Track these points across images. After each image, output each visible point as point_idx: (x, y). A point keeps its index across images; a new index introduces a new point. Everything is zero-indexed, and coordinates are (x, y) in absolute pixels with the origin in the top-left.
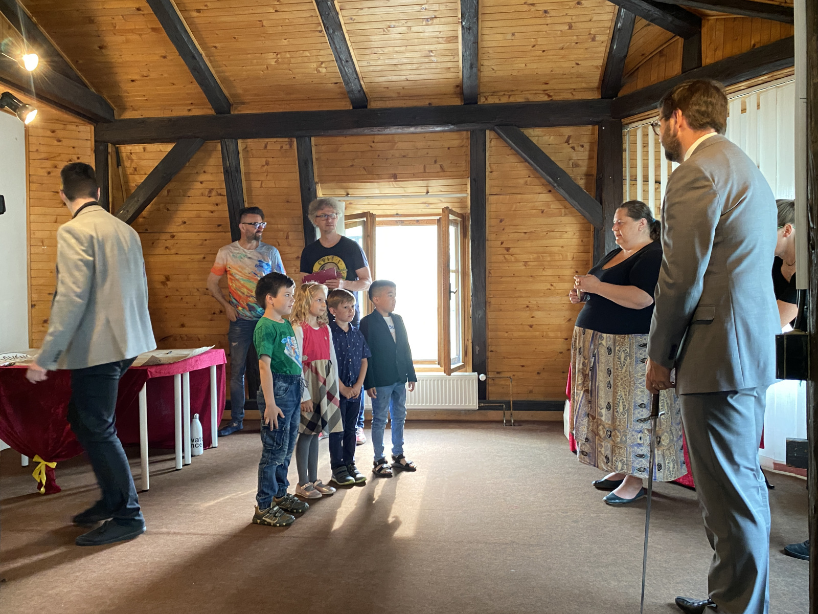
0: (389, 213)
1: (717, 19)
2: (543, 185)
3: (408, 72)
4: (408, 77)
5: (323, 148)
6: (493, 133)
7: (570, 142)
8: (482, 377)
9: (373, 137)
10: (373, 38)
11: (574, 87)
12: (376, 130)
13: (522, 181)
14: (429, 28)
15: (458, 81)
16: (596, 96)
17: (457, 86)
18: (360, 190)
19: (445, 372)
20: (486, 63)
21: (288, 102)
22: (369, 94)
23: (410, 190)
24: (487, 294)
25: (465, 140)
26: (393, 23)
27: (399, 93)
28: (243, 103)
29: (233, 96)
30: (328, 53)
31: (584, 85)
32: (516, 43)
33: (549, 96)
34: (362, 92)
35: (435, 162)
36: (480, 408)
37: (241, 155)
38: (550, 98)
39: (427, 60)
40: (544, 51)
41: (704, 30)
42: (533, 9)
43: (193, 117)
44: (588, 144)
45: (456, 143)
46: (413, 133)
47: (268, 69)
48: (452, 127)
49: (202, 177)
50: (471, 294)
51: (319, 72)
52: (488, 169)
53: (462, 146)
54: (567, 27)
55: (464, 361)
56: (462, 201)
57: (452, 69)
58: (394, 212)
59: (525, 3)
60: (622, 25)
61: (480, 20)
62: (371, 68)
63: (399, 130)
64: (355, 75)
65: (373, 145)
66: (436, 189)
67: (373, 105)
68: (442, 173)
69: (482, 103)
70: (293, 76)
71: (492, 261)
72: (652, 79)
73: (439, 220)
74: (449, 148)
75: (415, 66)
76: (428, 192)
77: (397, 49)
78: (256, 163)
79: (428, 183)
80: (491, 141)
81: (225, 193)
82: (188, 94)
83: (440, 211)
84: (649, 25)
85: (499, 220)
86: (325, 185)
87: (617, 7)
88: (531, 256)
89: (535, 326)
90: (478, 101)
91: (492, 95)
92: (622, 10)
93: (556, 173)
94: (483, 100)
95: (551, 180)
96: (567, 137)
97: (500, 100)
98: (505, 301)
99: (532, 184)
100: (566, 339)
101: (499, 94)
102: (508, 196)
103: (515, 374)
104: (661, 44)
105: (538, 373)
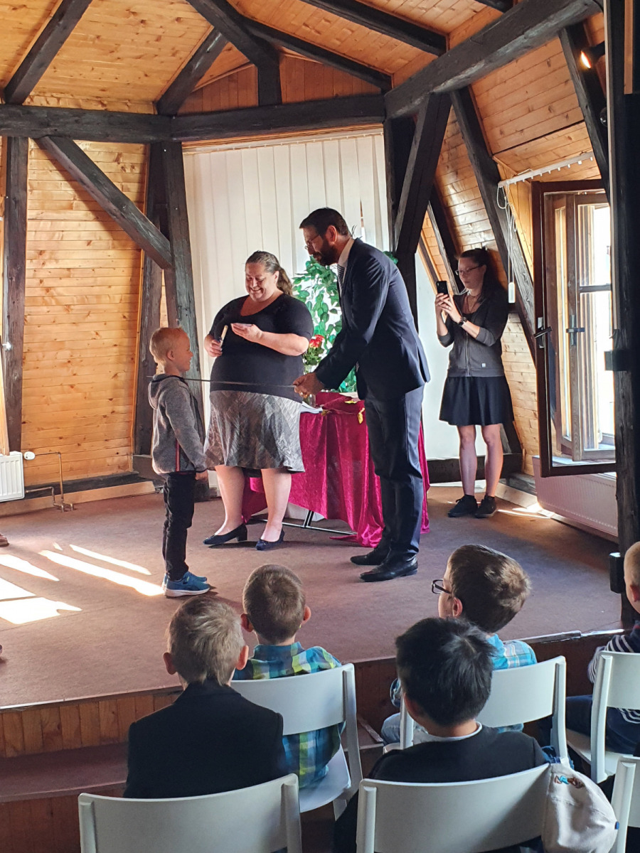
2: (90, 210)
6: (35, 144)
7: (121, 160)
11: (129, 98)
16: (148, 110)
33: (103, 105)
38: (103, 108)
44: (139, 165)
69: (27, 104)
85: (39, 252)
88: (75, 298)
89: (77, 386)
90: (23, 101)
91: (38, 95)
92: (220, 35)
93: (119, 199)
94: (28, 100)
95: (113, 207)
96: (117, 154)
97: (48, 103)
98: (44, 356)
99: (78, 209)
100: (111, 400)
101: (46, 95)
102: (50, 223)
103: (52, 448)
104: (232, 68)
105: (79, 445)
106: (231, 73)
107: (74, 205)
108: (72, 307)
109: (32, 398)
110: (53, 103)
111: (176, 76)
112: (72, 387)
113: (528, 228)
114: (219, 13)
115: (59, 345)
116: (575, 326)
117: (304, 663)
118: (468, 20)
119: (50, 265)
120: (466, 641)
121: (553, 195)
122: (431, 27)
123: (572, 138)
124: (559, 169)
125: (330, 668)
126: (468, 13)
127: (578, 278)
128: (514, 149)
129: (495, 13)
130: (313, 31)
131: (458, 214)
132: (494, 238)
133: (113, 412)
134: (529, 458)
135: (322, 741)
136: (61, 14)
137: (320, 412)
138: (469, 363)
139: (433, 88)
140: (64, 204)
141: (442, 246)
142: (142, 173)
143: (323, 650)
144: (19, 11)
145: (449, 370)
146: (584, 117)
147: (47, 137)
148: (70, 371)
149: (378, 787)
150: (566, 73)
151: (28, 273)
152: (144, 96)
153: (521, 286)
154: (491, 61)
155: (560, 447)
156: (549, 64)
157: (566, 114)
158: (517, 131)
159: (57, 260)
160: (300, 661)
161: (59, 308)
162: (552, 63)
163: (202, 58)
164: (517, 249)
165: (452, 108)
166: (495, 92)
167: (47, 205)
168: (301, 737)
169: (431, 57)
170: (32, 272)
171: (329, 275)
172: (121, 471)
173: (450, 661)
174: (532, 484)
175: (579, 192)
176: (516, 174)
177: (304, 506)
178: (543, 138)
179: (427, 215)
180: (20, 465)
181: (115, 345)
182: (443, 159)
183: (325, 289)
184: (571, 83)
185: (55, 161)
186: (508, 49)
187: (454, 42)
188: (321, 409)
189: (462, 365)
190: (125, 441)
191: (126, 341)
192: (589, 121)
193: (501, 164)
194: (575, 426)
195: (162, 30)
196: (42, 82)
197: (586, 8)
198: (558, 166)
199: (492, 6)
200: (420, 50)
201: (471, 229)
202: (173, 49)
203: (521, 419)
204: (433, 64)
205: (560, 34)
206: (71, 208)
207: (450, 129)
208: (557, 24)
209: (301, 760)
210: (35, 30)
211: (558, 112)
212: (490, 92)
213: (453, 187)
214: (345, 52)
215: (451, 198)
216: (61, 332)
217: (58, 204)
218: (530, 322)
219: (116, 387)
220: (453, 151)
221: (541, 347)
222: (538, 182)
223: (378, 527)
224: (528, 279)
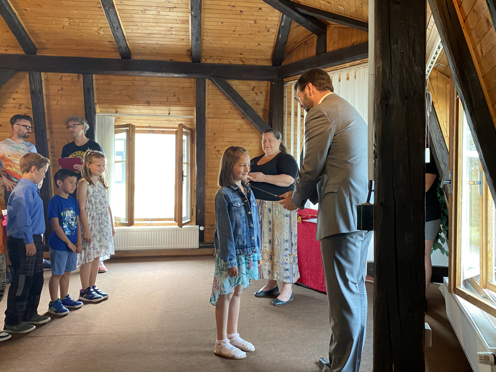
0: (144, 125)
1: (335, 27)
2: (239, 114)
3: (158, 39)
4: (157, 42)
5: (101, 82)
6: (210, 81)
7: (255, 90)
8: (202, 228)
9: (135, 77)
10: (135, 16)
11: (257, 58)
12: (136, 73)
13: (227, 111)
14: (171, 14)
15: (189, 48)
16: (269, 64)
17: (188, 51)
18: (125, 110)
19: (178, 225)
20: (205, 38)
21: (77, 51)
22: (132, 50)
23: (158, 112)
24: (206, 178)
25: (193, 84)
26: (148, 8)
27: (151, 51)
28: (46, 49)
29: (38, 43)
30: (105, 22)
31: (263, 57)
32: (223, 28)
33: (243, 62)
34: (127, 48)
35: (174, 96)
36: (200, 247)
37: (43, 83)
38: (243, 63)
39: (169, 33)
40: (240, 35)
41: (328, 32)
42: (234, 9)
43: (8, 55)
44: (265, 92)
45: (187, 85)
46: (160, 77)
47: (63, 27)
48: (185, 75)
49: (15, 96)
50: (196, 178)
51: (99, 33)
52: (207, 102)
53: (191, 87)
54: (253, 22)
55: (191, 218)
56: (191, 121)
57: (185, 40)
58: (147, 125)
59: (229, 5)
60: (284, 24)
61: (202, 13)
62: (134, 35)
63: (152, 74)
64: (123, 38)
65: (134, 82)
66: (174, 112)
67: (134, 57)
68: (178, 103)
69: (203, 62)
70: (81, 34)
71: (209, 158)
72: (300, 57)
73: (176, 132)
74: (183, 88)
75: (162, 36)
76: (169, 114)
77: (150, 24)
78: (54, 89)
79: (169, 108)
80: (208, 86)
81: (31, 107)
82: (5, 39)
83: (177, 126)
84: (298, 26)
85: (213, 133)
86: (101, 105)
87: (282, 14)
92: (284, 15)
93: (246, 107)
94: (204, 60)
95: (243, 111)
96: (253, 87)
97: (214, 61)
102: (218, 120)
106: (305, 40)
107: (231, 112)
109: (212, 201)
110: (217, 62)
111: (275, 43)
159: (222, 138)
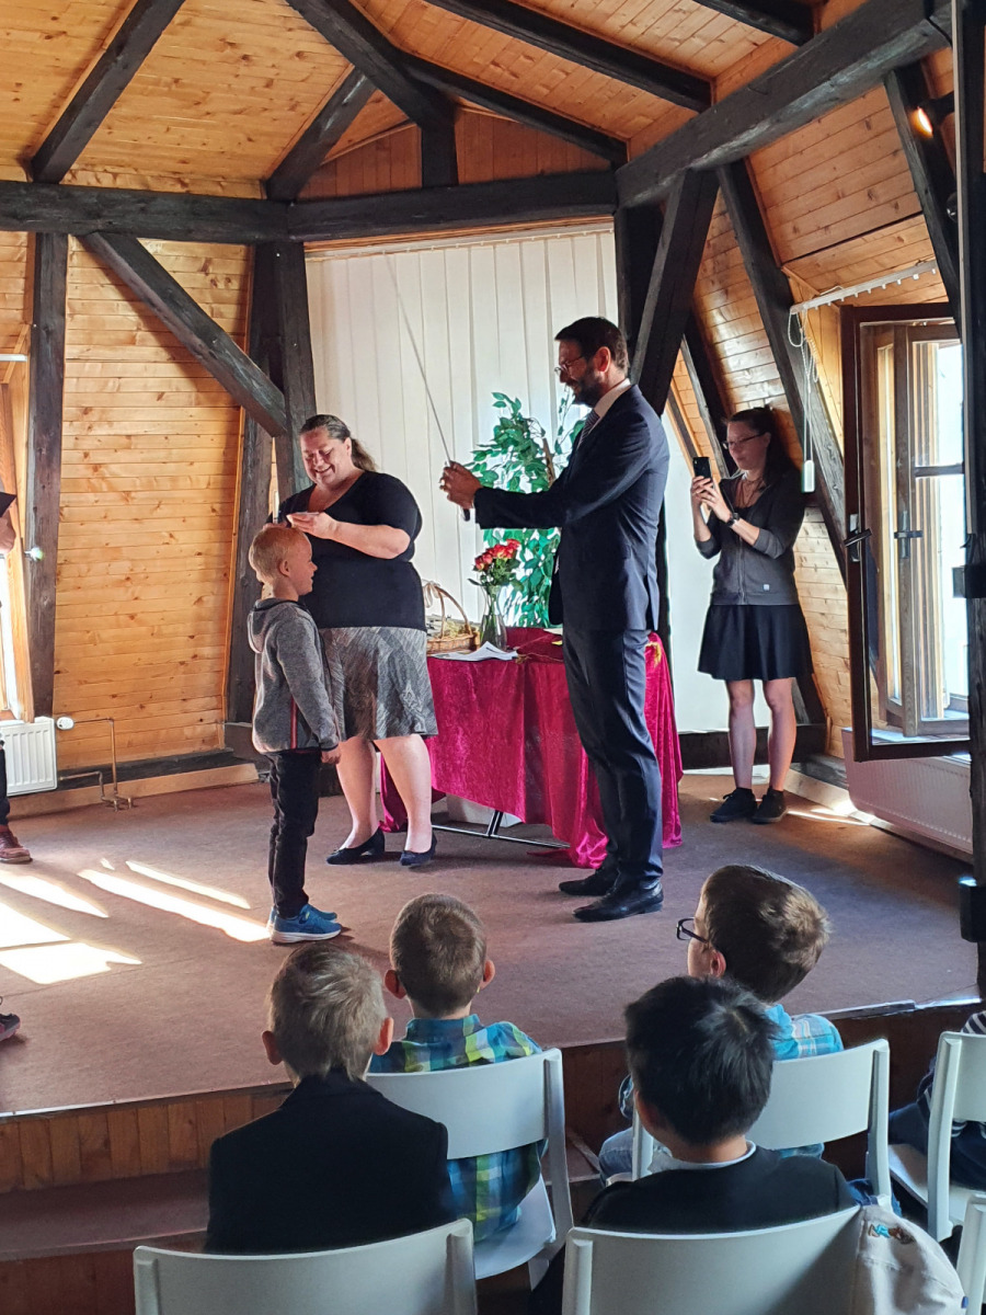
2: (160, 346)
16: (256, 194)
31: (243, 172)
33: (184, 184)
44: (238, 278)
69: (66, 182)
85: (82, 410)
88: (138, 482)
89: (139, 616)
90: (61, 178)
91: (84, 170)
92: (364, 78)
93: (207, 330)
94: (68, 177)
95: (198, 341)
96: (203, 261)
97: (98, 180)
98: (89, 570)
99: (143, 343)
100: (192, 637)
101: (96, 169)
102: (100, 364)
103: (100, 712)
104: (382, 129)
105: (142, 707)
106: (380, 137)
107: (137, 338)
108: (133, 494)
109: (71, 634)
110: (107, 182)
111: (297, 139)
112: (132, 617)
113: (836, 376)
114: (363, 44)
115: (113, 553)
116: (908, 527)
117: (484, 1047)
118: (746, 57)
119: (101, 431)
120: (735, 1013)
121: (874, 327)
122: (688, 68)
123: (904, 238)
124: (884, 287)
125: (525, 1055)
126: (745, 47)
127: (913, 455)
128: (816, 255)
129: (785, 47)
130: (506, 74)
131: (728, 354)
132: (783, 391)
133: (195, 656)
134: (837, 731)
135: (510, 1169)
136: (119, 45)
137: (514, 658)
138: (744, 585)
139: (690, 161)
140: (122, 336)
141: (703, 403)
142: (243, 289)
143: (514, 1027)
144: (55, 40)
145: (713, 595)
146: (923, 207)
147: (97, 234)
148: (129, 594)
149: (596, 1239)
150: (894, 139)
151: (67, 443)
152: (246, 171)
153: (825, 466)
154: (778, 121)
155: (884, 714)
156: (869, 126)
157: (893, 203)
158: (819, 229)
159: (110, 423)
160: (477, 1044)
161: (112, 496)
162: (873, 125)
163: (336, 113)
164: (819, 409)
165: (719, 192)
166: (786, 168)
167: (96, 338)
168: (479, 1161)
169: (687, 114)
170: (72, 440)
171: (529, 448)
172: (206, 748)
173: (709, 1045)
174: (841, 771)
175: (914, 322)
176: (817, 293)
177: (486, 804)
178: (859, 240)
179: (680, 356)
180: (50, 737)
181: (199, 554)
182: (705, 270)
183: (523, 469)
184: (902, 155)
185: (109, 271)
186: (806, 102)
187: (723, 90)
188: (515, 654)
189: (733, 586)
190: (213, 702)
191: (216, 548)
192: (929, 212)
193: (794, 278)
194: (907, 682)
195: (275, 71)
196: (91, 150)
197: (925, 40)
198: (882, 282)
199: (782, 37)
200: (671, 104)
201: (749, 377)
202: (291, 99)
203: (824, 671)
204: (691, 126)
205: (885, 79)
206: (132, 342)
207: (716, 225)
208: (882, 64)
209: (478, 1198)
210: (79, 70)
211: (882, 200)
212: (779, 167)
213: (721, 314)
214: (555, 104)
215: (717, 331)
216: (117, 532)
217: (112, 337)
218: (838, 521)
219: (200, 618)
220: (719, 258)
221: (855, 560)
222: (852, 306)
223: (602, 837)
224: (836, 455)
